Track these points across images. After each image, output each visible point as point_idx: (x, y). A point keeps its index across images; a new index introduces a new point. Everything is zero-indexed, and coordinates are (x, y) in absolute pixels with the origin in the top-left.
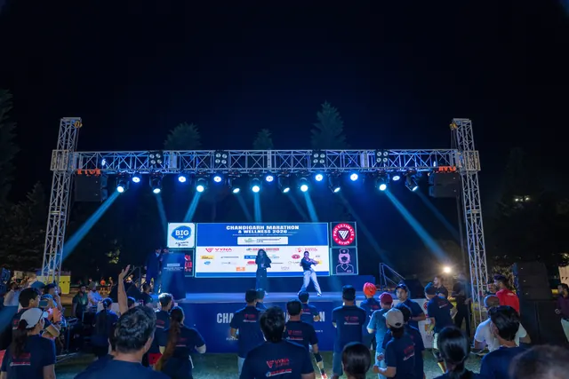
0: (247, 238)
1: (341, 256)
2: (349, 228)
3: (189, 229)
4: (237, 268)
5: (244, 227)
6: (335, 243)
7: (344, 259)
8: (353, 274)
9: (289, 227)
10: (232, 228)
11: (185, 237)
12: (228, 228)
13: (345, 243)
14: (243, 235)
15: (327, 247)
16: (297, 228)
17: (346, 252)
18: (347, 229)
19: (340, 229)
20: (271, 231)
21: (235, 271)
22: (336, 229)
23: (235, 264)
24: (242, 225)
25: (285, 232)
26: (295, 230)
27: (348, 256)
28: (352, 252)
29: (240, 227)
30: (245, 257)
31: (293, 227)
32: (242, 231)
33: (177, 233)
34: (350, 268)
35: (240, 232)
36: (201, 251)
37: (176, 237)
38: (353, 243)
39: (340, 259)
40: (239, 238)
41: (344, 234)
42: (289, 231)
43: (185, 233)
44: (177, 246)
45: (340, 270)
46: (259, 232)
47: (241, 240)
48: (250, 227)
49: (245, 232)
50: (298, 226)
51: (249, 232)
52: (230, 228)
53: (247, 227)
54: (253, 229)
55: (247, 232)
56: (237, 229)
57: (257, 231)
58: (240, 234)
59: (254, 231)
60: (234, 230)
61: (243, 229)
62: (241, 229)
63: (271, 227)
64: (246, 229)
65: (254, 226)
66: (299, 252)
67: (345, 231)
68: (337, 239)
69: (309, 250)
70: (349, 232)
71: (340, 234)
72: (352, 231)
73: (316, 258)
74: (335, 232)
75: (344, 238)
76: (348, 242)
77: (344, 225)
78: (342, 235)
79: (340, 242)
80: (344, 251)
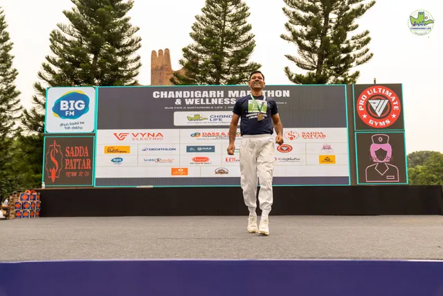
0: (192, 114)
1: (374, 148)
3: (85, 99)
4: (174, 170)
5: (186, 94)
6: (362, 125)
7: (381, 154)
8: (398, 183)
9: (271, 93)
10: (164, 95)
11: (78, 114)
13: (382, 124)
14: (184, 107)
16: (287, 94)
17: (384, 142)
19: (373, 97)
21: (168, 175)
22: (364, 97)
24: (183, 90)
26: (282, 99)
27: (387, 147)
29: (179, 94)
30: (189, 149)
31: (278, 94)
32: (183, 100)
33: (64, 106)
35: (178, 102)
36: (105, 138)
37: (61, 114)
38: (397, 124)
39: (373, 155)
40: (176, 114)
41: (379, 106)
43: (78, 105)
44: (63, 130)
46: (214, 101)
47: (180, 118)
48: (197, 94)
49: (187, 103)
50: (288, 91)
51: (196, 103)
52: (160, 95)
53: (192, 92)
54: (203, 96)
55: (192, 103)
56: (173, 97)
57: (210, 101)
58: (179, 106)
59: (205, 101)
60: (167, 98)
61: (185, 96)
62: (181, 96)
63: (237, 92)
64: (190, 98)
65: (204, 92)
66: (291, 139)
67: (382, 101)
68: (365, 116)
69: (310, 136)
70: (389, 102)
71: (371, 106)
72: (395, 101)
73: (324, 151)
74: (362, 103)
75: (379, 114)
76: (388, 122)
77: (380, 89)
78: (375, 108)
79: (371, 122)
80: (381, 139)
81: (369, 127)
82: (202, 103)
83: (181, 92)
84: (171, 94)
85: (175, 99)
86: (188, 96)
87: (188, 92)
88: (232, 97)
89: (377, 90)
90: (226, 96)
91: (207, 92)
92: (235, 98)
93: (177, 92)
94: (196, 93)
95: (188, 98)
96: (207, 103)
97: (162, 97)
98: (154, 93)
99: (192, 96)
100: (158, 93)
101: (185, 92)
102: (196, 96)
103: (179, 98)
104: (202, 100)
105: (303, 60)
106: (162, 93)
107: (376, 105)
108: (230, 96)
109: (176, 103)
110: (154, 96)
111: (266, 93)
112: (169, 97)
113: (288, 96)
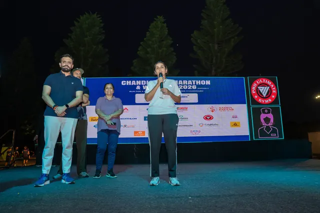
1: (263, 116)
2: (269, 83)
7: (267, 120)
8: (278, 138)
9: (199, 82)
10: (129, 83)
12: (123, 83)
13: (267, 101)
14: (142, 91)
15: (245, 106)
16: (208, 83)
17: (269, 112)
18: (268, 86)
19: (260, 85)
21: (132, 136)
22: (255, 85)
23: (133, 127)
24: (141, 80)
25: (194, 87)
26: (205, 86)
27: (270, 116)
28: (275, 111)
29: (138, 83)
30: (146, 118)
31: (203, 83)
32: (141, 86)
34: (274, 131)
35: (138, 88)
38: (275, 102)
39: (262, 121)
40: (137, 96)
41: (264, 90)
42: (198, 86)
45: (263, 134)
47: (139, 98)
50: (209, 81)
56: (135, 84)
58: (138, 90)
61: (142, 84)
66: (213, 111)
67: (266, 87)
68: (256, 97)
69: (224, 109)
70: (270, 88)
71: (259, 91)
72: (273, 88)
73: (233, 119)
74: (254, 88)
75: (265, 95)
76: (270, 100)
77: (264, 80)
78: (262, 92)
79: (260, 100)
80: (266, 111)
81: (259, 104)
83: (140, 81)
85: (136, 86)
87: (145, 81)
89: (262, 81)
93: (137, 82)
95: (145, 85)
97: (127, 84)
101: (142, 81)
103: (139, 85)
106: (127, 81)
107: (263, 90)
109: (137, 88)
110: (123, 84)
111: (195, 82)
112: (132, 84)
113: (209, 84)
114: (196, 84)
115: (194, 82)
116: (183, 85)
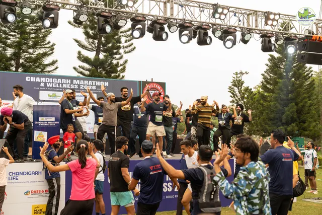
0: (51, 93)
9: (98, 83)
10: (33, 79)
14: (46, 88)
16: (106, 84)
18: (158, 90)
20: (79, 86)
24: (45, 77)
29: (43, 80)
32: (45, 83)
35: (42, 85)
40: (41, 93)
42: (97, 87)
46: (65, 86)
47: (43, 95)
49: (48, 86)
50: (108, 83)
51: (54, 86)
52: (30, 79)
53: (51, 79)
54: (58, 82)
55: (51, 86)
57: (62, 86)
58: (42, 87)
59: (59, 85)
60: (35, 82)
61: (46, 81)
62: (44, 81)
63: (78, 81)
64: (50, 82)
65: (59, 80)
67: (156, 91)
71: (150, 94)
72: (162, 92)
82: (57, 86)
84: (38, 80)
85: (40, 83)
86: (49, 81)
87: (49, 79)
88: (75, 84)
89: (153, 85)
90: (72, 83)
91: (60, 80)
92: (77, 84)
93: (42, 79)
94: (54, 79)
95: (48, 83)
96: (61, 86)
97: (32, 80)
98: (27, 78)
99: (51, 82)
100: (29, 78)
101: (46, 79)
102: (54, 82)
103: (43, 82)
104: (57, 84)
105: (86, 43)
106: (32, 78)
108: (74, 83)
109: (41, 85)
110: (27, 80)
112: (37, 81)
114: (95, 85)
115: (94, 82)
116: (84, 85)
